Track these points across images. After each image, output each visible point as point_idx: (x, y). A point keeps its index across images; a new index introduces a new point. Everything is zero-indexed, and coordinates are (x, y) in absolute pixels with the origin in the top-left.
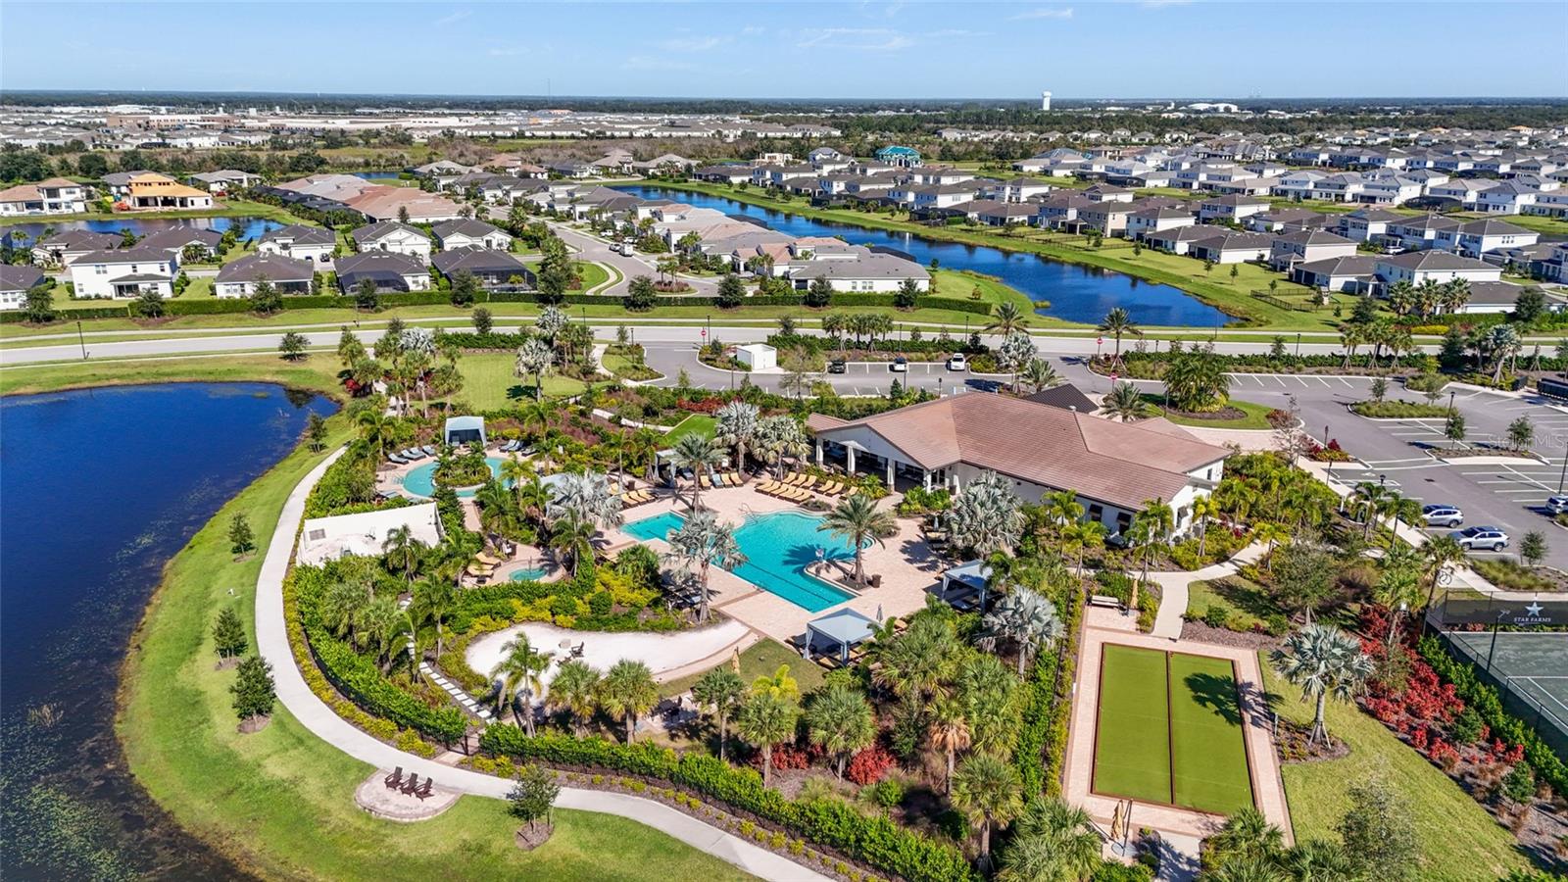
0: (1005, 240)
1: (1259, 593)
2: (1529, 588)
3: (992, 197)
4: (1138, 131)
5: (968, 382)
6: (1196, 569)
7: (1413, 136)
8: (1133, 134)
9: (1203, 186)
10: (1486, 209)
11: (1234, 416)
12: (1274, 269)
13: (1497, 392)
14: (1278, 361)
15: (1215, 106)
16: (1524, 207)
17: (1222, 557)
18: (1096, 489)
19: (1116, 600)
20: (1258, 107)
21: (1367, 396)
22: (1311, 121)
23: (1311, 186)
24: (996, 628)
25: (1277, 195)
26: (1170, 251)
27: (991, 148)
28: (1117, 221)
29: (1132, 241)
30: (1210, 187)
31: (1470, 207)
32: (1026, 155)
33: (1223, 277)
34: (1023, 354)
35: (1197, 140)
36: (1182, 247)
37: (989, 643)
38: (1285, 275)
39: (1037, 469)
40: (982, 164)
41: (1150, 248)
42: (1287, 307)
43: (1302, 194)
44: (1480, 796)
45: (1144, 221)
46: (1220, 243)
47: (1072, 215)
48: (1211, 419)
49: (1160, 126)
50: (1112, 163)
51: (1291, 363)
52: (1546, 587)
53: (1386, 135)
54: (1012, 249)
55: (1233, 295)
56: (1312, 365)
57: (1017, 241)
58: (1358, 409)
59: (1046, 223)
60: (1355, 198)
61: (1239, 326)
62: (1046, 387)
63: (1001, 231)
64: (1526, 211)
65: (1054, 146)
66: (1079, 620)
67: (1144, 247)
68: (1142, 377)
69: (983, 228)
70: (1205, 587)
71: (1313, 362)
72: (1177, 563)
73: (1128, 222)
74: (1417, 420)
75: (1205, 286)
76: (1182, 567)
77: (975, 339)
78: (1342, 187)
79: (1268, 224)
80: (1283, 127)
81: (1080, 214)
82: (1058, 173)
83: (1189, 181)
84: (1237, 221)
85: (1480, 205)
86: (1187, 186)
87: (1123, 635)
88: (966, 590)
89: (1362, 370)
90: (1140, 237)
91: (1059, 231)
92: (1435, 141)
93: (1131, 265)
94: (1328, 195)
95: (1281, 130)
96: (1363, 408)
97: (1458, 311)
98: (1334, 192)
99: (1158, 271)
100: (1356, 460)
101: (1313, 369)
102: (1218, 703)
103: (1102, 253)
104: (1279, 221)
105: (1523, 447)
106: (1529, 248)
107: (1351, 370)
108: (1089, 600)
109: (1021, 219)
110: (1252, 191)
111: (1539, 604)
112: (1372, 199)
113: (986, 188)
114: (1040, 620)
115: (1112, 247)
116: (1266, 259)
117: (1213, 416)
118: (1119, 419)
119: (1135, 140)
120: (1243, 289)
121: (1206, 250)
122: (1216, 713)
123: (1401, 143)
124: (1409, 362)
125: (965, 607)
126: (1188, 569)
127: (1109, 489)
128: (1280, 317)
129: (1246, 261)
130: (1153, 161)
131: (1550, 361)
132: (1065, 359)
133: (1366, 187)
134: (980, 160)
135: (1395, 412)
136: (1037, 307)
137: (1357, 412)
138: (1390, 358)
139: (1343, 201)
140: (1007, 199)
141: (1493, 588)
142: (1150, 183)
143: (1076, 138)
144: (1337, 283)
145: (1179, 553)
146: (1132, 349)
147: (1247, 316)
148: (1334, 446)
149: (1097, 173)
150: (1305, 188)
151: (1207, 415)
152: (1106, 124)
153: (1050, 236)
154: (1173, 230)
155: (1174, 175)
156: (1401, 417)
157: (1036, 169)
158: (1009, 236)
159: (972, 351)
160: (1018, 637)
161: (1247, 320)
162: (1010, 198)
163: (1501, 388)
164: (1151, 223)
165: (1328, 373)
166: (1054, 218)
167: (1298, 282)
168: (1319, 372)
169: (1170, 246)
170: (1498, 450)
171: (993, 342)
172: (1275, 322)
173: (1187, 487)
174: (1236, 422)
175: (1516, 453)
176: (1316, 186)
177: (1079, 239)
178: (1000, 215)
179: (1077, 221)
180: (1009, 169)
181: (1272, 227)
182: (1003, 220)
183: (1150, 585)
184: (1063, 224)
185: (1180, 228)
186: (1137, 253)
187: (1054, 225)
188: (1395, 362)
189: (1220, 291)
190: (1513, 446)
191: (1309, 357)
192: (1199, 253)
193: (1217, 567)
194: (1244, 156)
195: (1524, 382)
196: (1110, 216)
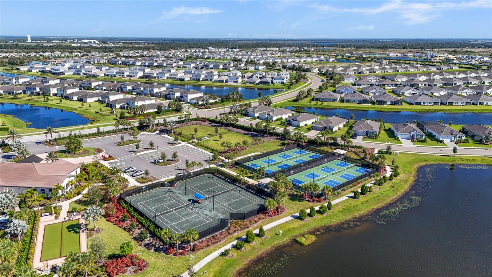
0: (14, 100)
1: (87, 200)
2: (147, 182)
3: (8, 83)
4: (64, 52)
5: (3, 157)
6: (72, 198)
7: (145, 53)
8: (62, 53)
9: (84, 74)
10: (159, 78)
11: (86, 152)
12: (102, 103)
13: (151, 133)
14: (99, 134)
15: (90, 41)
16: (167, 77)
17: (79, 193)
18: (41, 185)
19: (49, 213)
20: (104, 41)
21: (120, 140)
22: (118, 48)
23: (115, 73)
24: (9, 232)
25: (106, 76)
26: (72, 100)
27: (7, 60)
28: (54, 91)
29: (60, 97)
30: (86, 74)
31: (155, 78)
32: (22, 63)
33: (87, 107)
34: (19, 146)
35: (83, 56)
36: (75, 98)
37: (8, 236)
38: (105, 105)
39: (23, 183)
40: (4, 68)
41: (66, 99)
42: (104, 115)
43: (113, 76)
44: (127, 230)
45: (62, 90)
46: (86, 96)
47: (38, 90)
48: (80, 155)
49: (71, 49)
50: (53, 67)
51: (103, 134)
52: (150, 181)
53: (138, 53)
54: (17, 103)
55: (90, 113)
56: (108, 133)
57: (18, 100)
58: (118, 144)
59: (29, 92)
60: (127, 76)
61: (92, 123)
62: (27, 157)
63: (12, 97)
64: (168, 78)
65: (32, 59)
66: (38, 222)
67: (64, 99)
68: (61, 145)
69: (6, 96)
70: (74, 203)
71: (109, 132)
72: (67, 198)
73: (57, 91)
74: (132, 144)
75: (82, 111)
76: (68, 199)
77: (3, 142)
78: (123, 73)
79: (102, 88)
80: (110, 50)
81: (40, 89)
82: (34, 71)
83: (79, 72)
84: (93, 87)
85: (157, 77)
86: (79, 74)
87: (51, 222)
88: (4, 224)
89: (121, 132)
90: (62, 96)
91: (34, 95)
92: (150, 55)
93: (60, 106)
94: (120, 76)
95: (110, 51)
96: (119, 144)
97: (145, 112)
98: (121, 75)
99: (68, 107)
100: (116, 159)
101: (109, 134)
102: (74, 230)
103: (49, 102)
104: (104, 87)
105: (153, 148)
106: (164, 91)
107: (118, 133)
108: (41, 215)
109: (20, 92)
110: (99, 75)
111: (145, 186)
112: (131, 76)
113: (5, 80)
114: (21, 226)
115: (53, 100)
116: (100, 100)
117: (80, 154)
118: (51, 161)
119: (63, 55)
120: (93, 110)
121: (82, 99)
122: (73, 233)
123: (142, 56)
124: (132, 129)
125: (3, 228)
126: (70, 199)
127: (45, 184)
128: (103, 119)
129: (95, 101)
130: (68, 65)
131: (162, 124)
132: (37, 143)
133: (129, 73)
134: (4, 66)
135: (127, 144)
136: (27, 125)
137: (118, 145)
138: (127, 128)
139: (124, 77)
140: (14, 83)
141: (140, 184)
142: (67, 74)
143: (41, 55)
144: (118, 106)
145: (67, 195)
146: (57, 137)
147: (94, 120)
148: (110, 156)
149: (48, 71)
150: (114, 74)
151: (79, 154)
152: (52, 49)
153: (31, 98)
154: (72, 93)
155: (74, 70)
156: (128, 144)
157: (26, 69)
158: (16, 98)
159: (3, 146)
160: (16, 232)
161: (94, 121)
162: (16, 83)
163: (152, 132)
164: (65, 91)
165: (112, 135)
166: (32, 91)
167: (108, 107)
168: (110, 135)
169: (72, 98)
170: (148, 149)
171: (9, 142)
172: (101, 120)
173: (67, 178)
174: (87, 154)
175: (152, 149)
176: (116, 73)
177: (41, 98)
178: (12, 91)
179: (40, 91)
180: (15, 70)
181: (103, 88)
182: (13, 93)
183: (59, 206)
184: (35, 93)
185: (74, 92)
186: (61, 101)
187: (32, 93)
188: (128, 129)
189: (87, 112)
190: (151, 148)
191: (107, 131)
192: (80, 100)
193: (78, 196)
194: (98, 62)
195: (156, 130)
196: (51, 89)
